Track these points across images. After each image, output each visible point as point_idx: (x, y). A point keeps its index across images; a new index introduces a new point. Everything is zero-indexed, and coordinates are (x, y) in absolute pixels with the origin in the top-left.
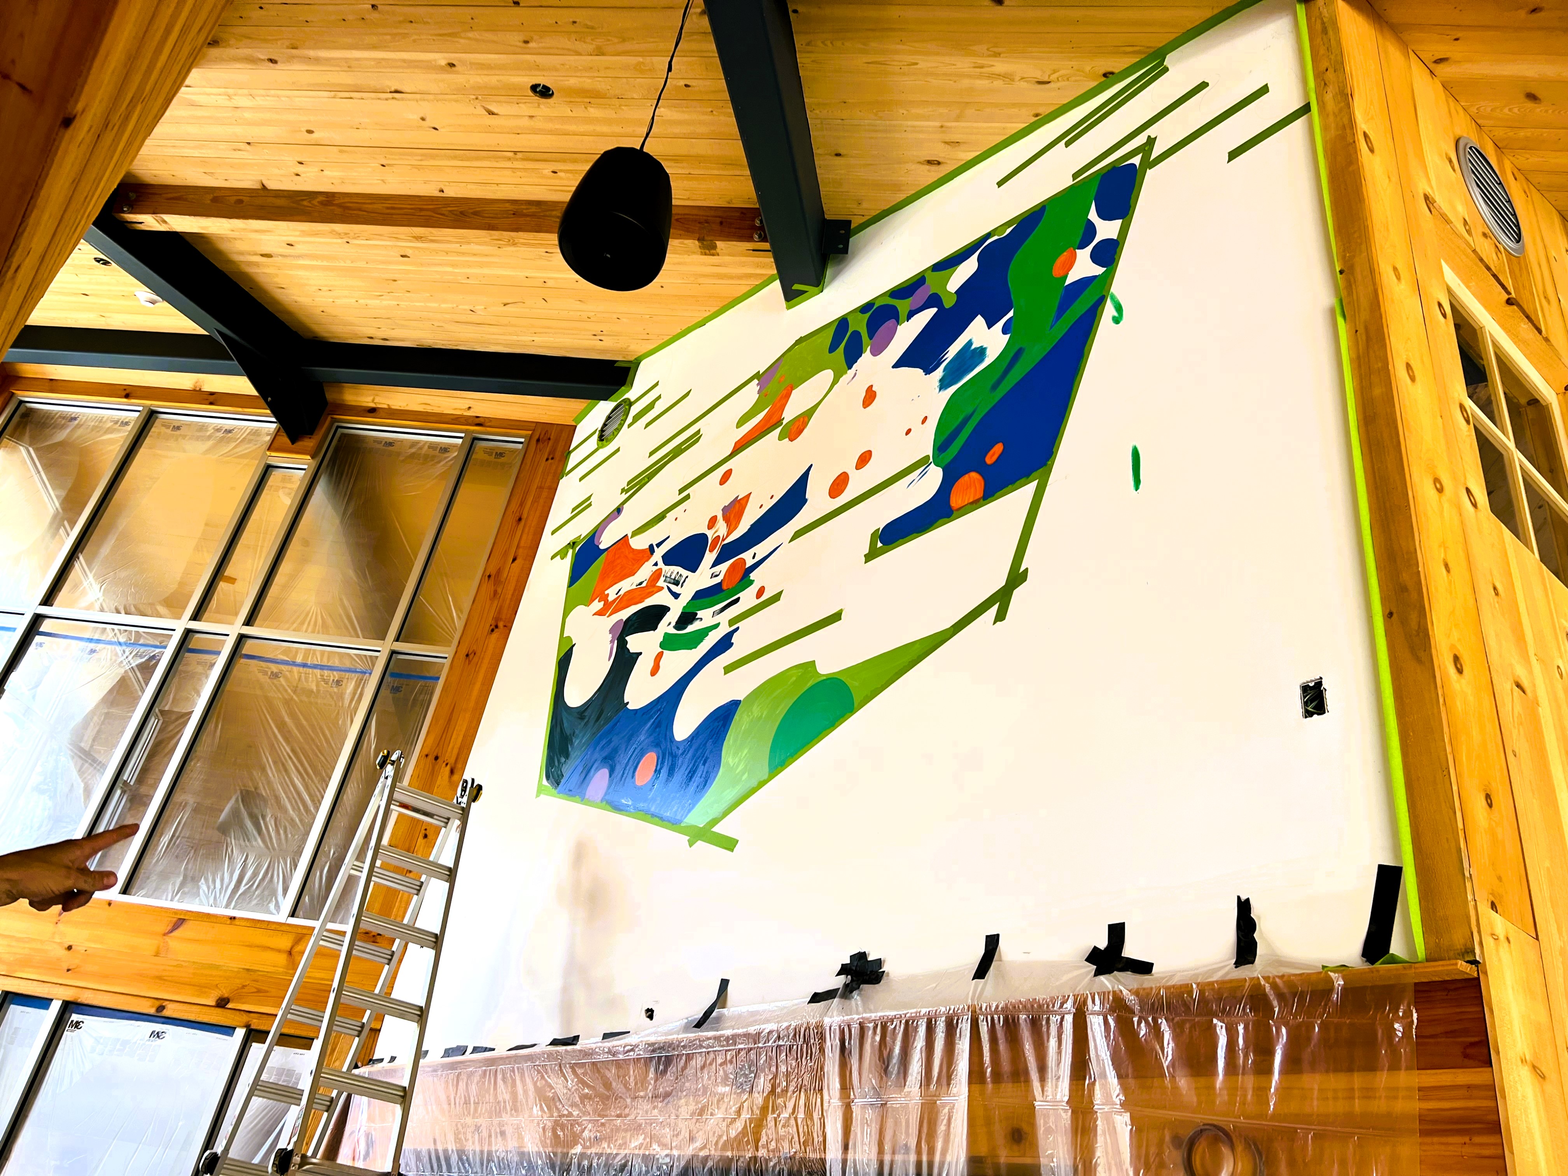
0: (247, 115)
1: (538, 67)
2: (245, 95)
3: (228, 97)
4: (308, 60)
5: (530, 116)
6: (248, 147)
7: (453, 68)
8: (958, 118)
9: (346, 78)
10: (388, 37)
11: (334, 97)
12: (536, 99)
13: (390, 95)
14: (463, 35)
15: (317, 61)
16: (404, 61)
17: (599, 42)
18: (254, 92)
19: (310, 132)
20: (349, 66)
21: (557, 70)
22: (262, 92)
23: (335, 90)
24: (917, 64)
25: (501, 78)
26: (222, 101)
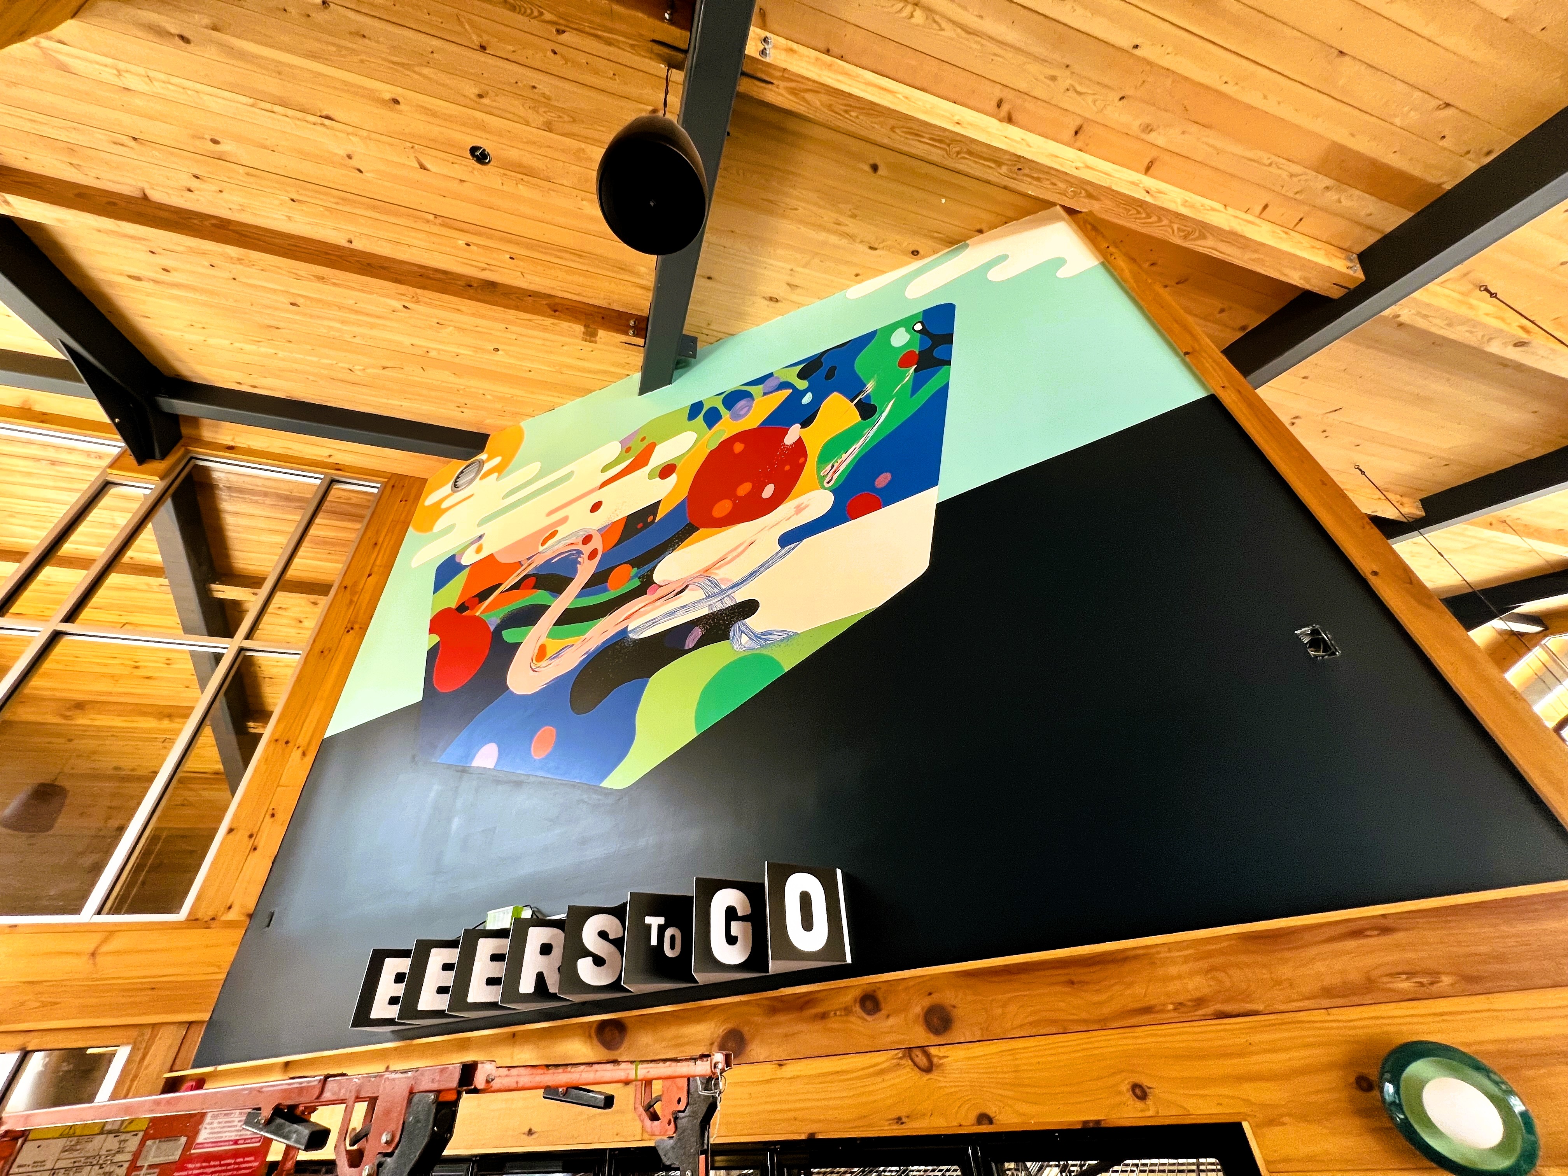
0: (139, 102)
1: (482, 127)
2: (139, 75)
3: (115, 72)
4: (231, 51)
5: (461, 180)
6: (132, 143)
7: (397, 106)
8: (805, 266)
9: (272, 85)
10: (334, 49)
11: (253, 106)
12: (473, 163)
13: (319, 120)
14: (417, 69)
15: (242, 55)
16: (345, 82)
17: (551, 116)
18: (152, 74)
19: (215, 142)
20: (279, 71)
21: (501, 136)
22: (162, 76)
23: (258, 97)
24: (796, 209)
25: (443, 130)
26: (108, 75)
